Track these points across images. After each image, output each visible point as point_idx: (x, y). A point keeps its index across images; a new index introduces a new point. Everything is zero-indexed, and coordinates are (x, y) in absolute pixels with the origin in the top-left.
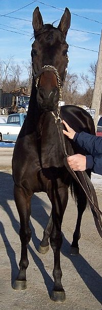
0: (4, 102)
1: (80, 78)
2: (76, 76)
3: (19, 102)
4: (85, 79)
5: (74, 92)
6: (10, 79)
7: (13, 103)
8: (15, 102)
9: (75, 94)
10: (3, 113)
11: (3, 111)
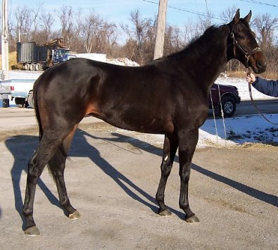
0: (37, 57)
1: (119, 28)
2: (114, 25)
3: (55, 56)
4: (125, 28)
5: (114, 43)
6: (40, 29)
7: (48, 58)
8: (51, 56)
9: (114, 45)
10: (37, 69)
11: (37, 67)
